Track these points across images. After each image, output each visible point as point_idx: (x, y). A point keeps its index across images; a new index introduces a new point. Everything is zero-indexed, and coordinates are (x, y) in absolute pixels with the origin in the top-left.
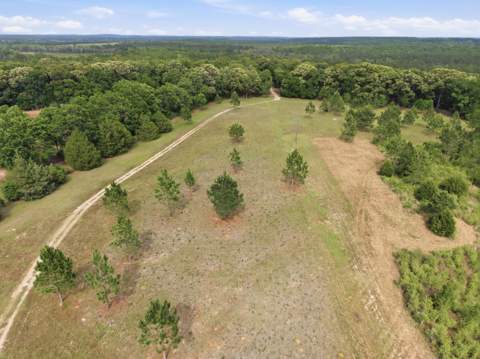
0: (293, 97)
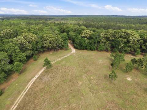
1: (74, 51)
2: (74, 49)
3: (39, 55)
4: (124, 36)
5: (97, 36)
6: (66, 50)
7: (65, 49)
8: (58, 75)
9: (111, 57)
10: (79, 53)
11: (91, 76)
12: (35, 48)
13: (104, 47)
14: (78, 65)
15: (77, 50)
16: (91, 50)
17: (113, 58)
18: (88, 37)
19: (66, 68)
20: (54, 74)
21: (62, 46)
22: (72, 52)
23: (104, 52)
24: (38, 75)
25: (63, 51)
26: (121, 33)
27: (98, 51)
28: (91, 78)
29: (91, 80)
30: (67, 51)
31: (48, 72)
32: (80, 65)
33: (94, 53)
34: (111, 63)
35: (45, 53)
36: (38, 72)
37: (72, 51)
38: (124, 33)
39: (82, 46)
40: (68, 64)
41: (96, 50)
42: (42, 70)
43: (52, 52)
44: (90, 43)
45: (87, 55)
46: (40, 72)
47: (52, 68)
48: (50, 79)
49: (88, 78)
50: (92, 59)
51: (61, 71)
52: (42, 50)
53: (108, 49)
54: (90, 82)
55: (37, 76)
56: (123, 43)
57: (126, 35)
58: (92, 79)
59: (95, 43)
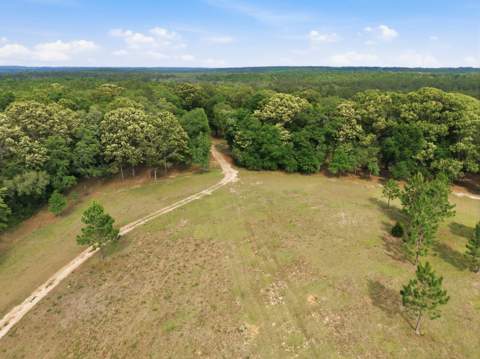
0: (270, 169)
1: (231, 174)
2: (232, 170)
3: (87, 194)
4: (438, 114)
5: (323, 115)
6: (201, 172)
7: (196, 169)
8: (148, 288)
9: (386, 200)
10: (252, 184)
11: (305, 291)
12: (66, 163)
13: (353, 158)
14: (245, 233)
15: (244, 171)
16: (301, 171)
17: (397, 203)
18: (286, 118)
19: (191, 248)
20: (127, 281)
21: (181, 157)
22: (224, 182)
23: (354, 179)
24: (51, 288)
25: (188, 175)
26: (422, 102)
27: (329, 174)
28: (305, 300)
29: (309, 313)
30: (204, 175)
31: (100, 270)
32: (253, 235)
33: (312, 185)
34: (393, 223)
35: (113, 185)
36: (56, 268)
37: (223, 176)
38: (434, 103)
39: (263, 156)
40: (201, 232)
41: (320, 170)
42: (77, 262)
43: (141, 181)
44: (297, 146)
45: (285, 192)
46: (65, 273)
47: (127, 250)
48: (102, 307)
49: (290, 302)
50: (306, 205)
51: (161, 264)
52: (96, 172)
53: (370, 167)
54: (301, 326)
55: (42, 292)
56: (431, 141)
57: (444, 110)
58: (315, 309)
59: (316, 142)
